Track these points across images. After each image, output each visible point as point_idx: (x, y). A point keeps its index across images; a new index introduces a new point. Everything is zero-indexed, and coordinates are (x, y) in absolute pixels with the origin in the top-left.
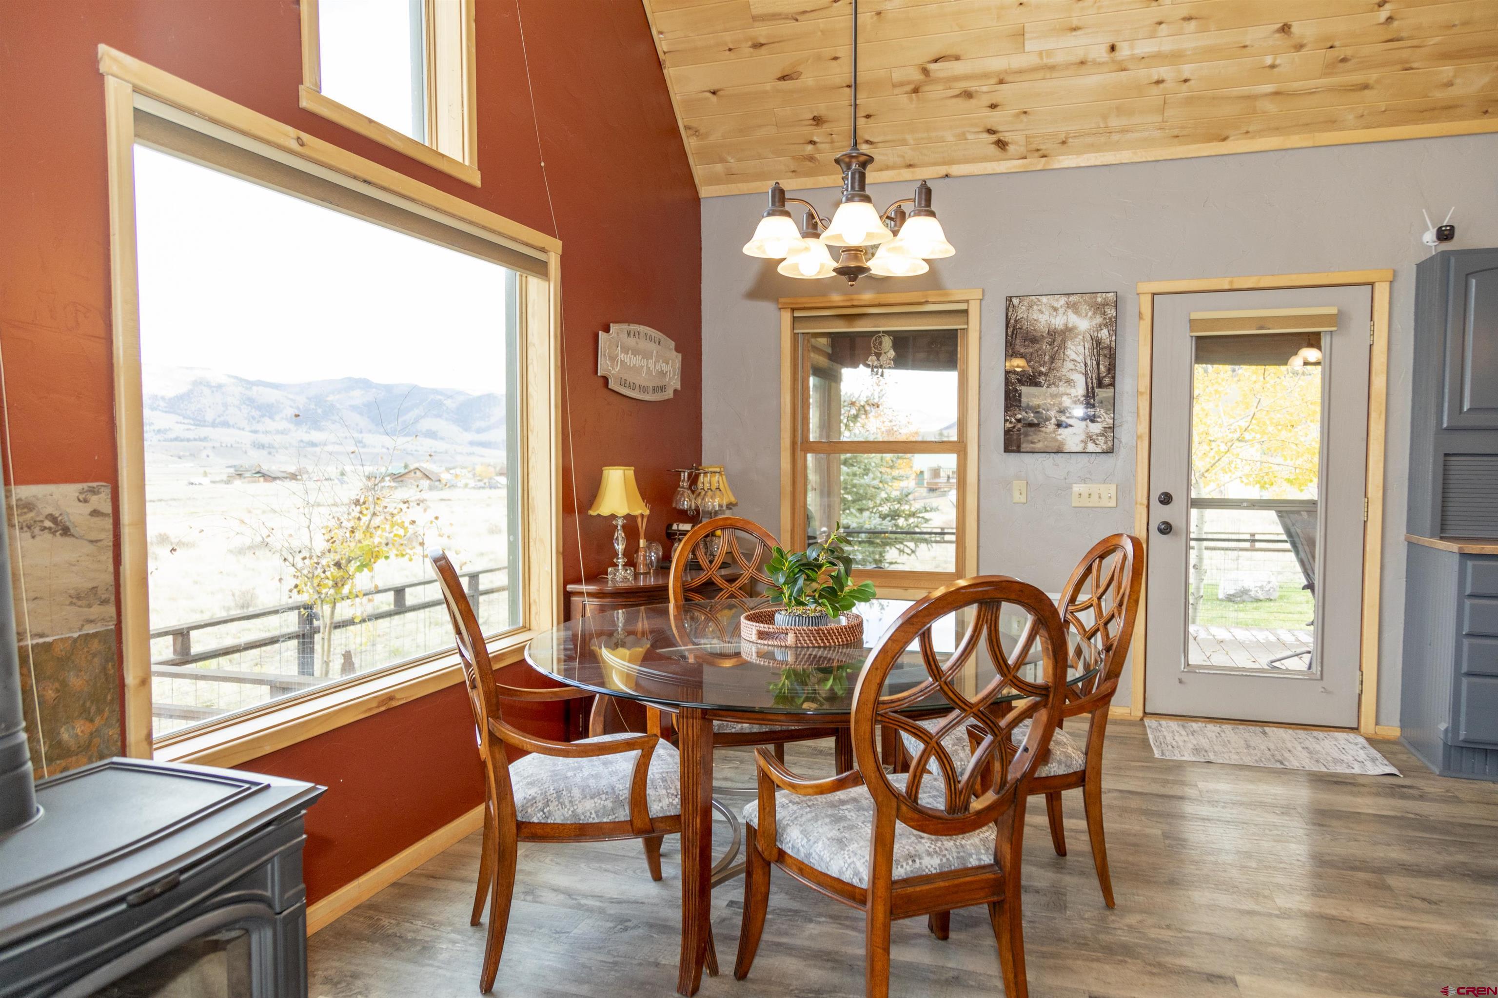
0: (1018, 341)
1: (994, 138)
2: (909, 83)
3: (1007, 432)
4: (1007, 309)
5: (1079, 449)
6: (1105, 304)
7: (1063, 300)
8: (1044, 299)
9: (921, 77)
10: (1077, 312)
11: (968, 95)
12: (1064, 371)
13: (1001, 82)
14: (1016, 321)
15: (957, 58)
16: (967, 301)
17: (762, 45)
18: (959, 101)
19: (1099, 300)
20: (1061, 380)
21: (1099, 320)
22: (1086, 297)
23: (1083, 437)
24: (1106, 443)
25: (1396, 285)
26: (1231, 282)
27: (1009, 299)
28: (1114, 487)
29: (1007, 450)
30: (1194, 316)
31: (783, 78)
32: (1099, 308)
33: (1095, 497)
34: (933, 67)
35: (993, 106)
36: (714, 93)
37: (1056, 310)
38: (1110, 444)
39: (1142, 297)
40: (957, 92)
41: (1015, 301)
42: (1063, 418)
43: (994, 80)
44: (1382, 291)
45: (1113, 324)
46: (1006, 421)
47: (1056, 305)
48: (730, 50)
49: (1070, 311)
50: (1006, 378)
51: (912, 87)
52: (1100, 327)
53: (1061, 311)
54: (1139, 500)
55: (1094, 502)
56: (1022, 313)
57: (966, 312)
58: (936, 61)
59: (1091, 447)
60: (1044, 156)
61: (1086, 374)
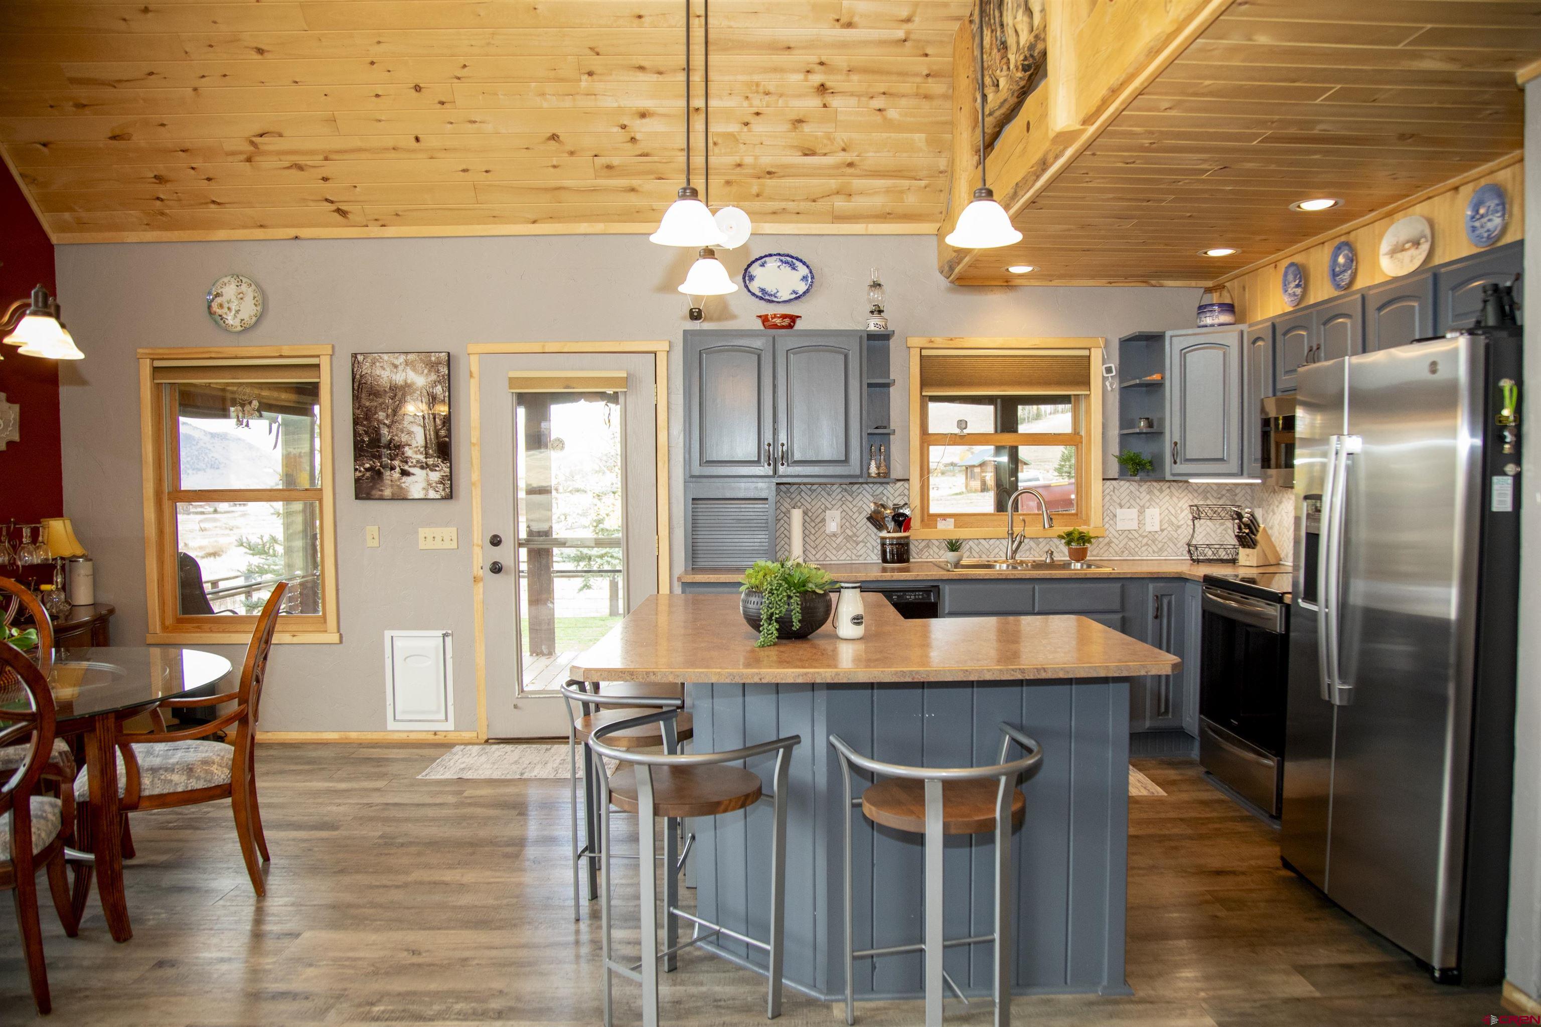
0: (363, 395)
1: (333, 207)
2: (241, 153)
3: (357, 480)
4: (353, 365)
5: (421, 496)
6: (439, 363)
7: (402, 358)
8: (385, 357)
9: (252, 148)
10: (414, 370)
11: (300, 168)
12: (406, 423)
13: (326, 159)
14: (361, 376)
15: (281, 135)
16: (318, 356)
17: (84, 106)
18: (294, 171)
19: (433, 359)
20: (402, 432)
21: (433, 377)
22: (422, 356)
23: (424, 484)
24: (444, 490)
25: (672, 353)
26: (543, 347)
27: (355, 356)
28: (453, 530)
29: (357, 497)
30: (512, 374)
31: (114, 138)
32: (433, 366)
33: (438, 539)
34: (258, 140)
35: (325, 179)
36: (45, 145)
37: (396, 367)
38: (448, 490)
39: (472, 357)
40: (287, 164)
41: (360, 358)
42: (406, 468)
43: (321, 157)
44: (662, 359)
45: (448, 381)
46: (356, 470)
47: (397, 362)
48: (52, 107)
49: (408, 369)
50: (354, 430)
51: (245, 156)
52: (435, 383)
53: (401, 368)
54: (475, 541)
55: (438, 545)
56: (366, 369)
57: (317, 366)
58: (261, 136)
59: (432, 494)
60: (383, 226)
61: (424, 427)
